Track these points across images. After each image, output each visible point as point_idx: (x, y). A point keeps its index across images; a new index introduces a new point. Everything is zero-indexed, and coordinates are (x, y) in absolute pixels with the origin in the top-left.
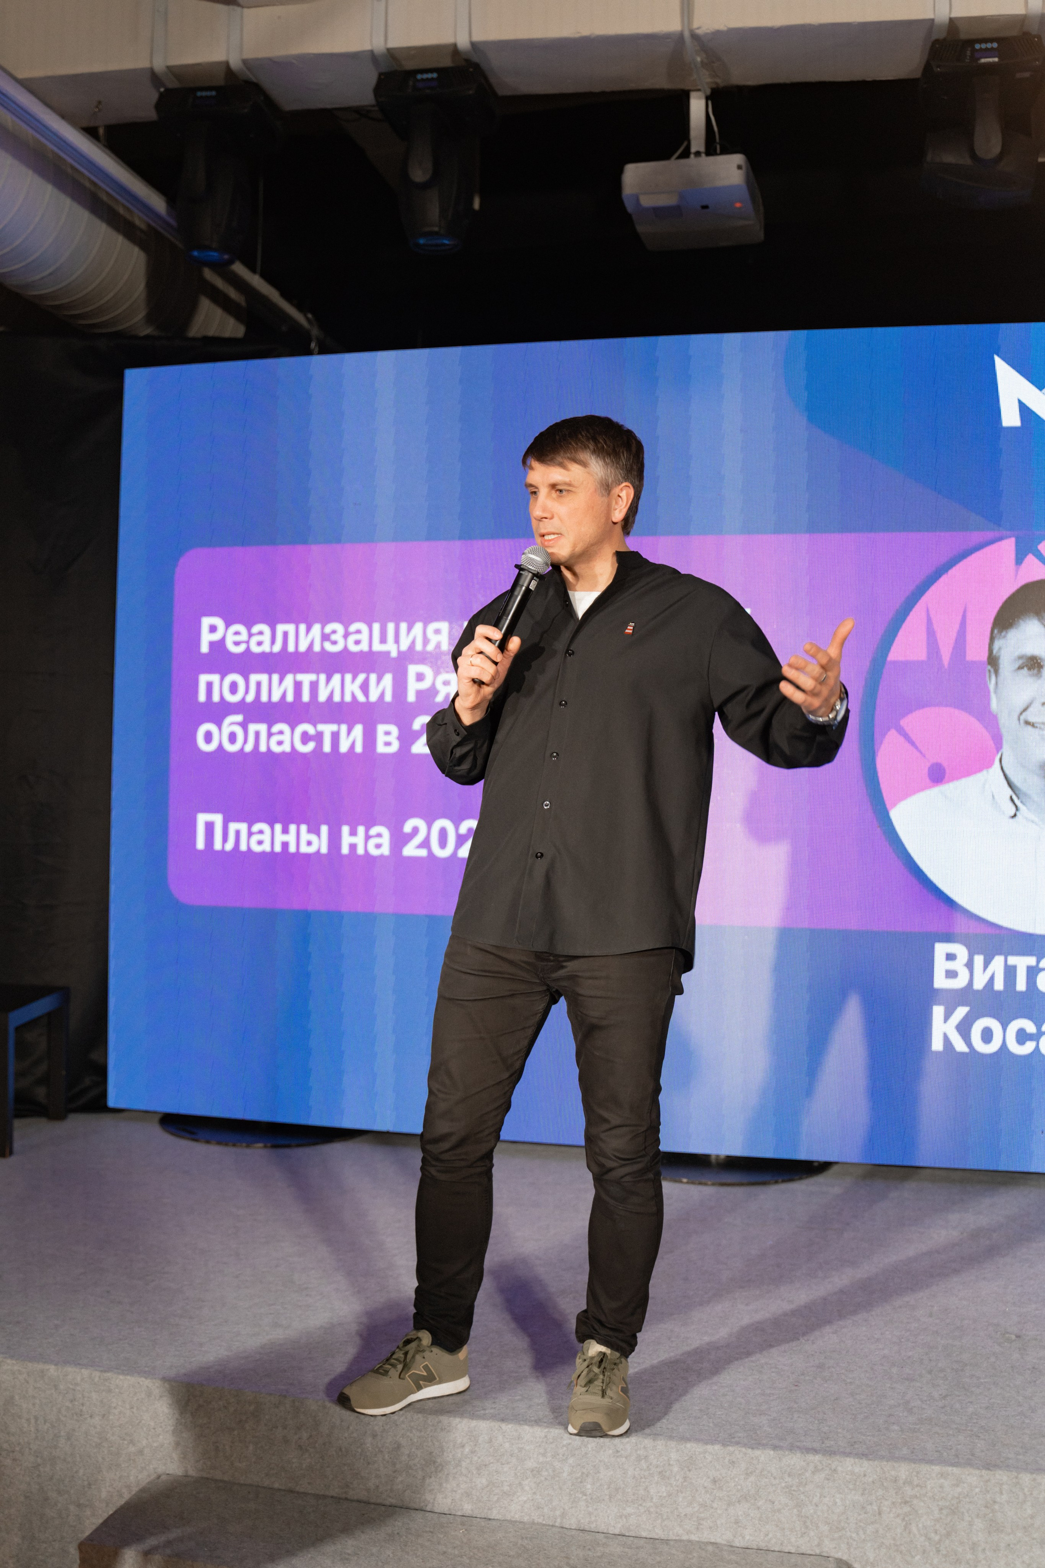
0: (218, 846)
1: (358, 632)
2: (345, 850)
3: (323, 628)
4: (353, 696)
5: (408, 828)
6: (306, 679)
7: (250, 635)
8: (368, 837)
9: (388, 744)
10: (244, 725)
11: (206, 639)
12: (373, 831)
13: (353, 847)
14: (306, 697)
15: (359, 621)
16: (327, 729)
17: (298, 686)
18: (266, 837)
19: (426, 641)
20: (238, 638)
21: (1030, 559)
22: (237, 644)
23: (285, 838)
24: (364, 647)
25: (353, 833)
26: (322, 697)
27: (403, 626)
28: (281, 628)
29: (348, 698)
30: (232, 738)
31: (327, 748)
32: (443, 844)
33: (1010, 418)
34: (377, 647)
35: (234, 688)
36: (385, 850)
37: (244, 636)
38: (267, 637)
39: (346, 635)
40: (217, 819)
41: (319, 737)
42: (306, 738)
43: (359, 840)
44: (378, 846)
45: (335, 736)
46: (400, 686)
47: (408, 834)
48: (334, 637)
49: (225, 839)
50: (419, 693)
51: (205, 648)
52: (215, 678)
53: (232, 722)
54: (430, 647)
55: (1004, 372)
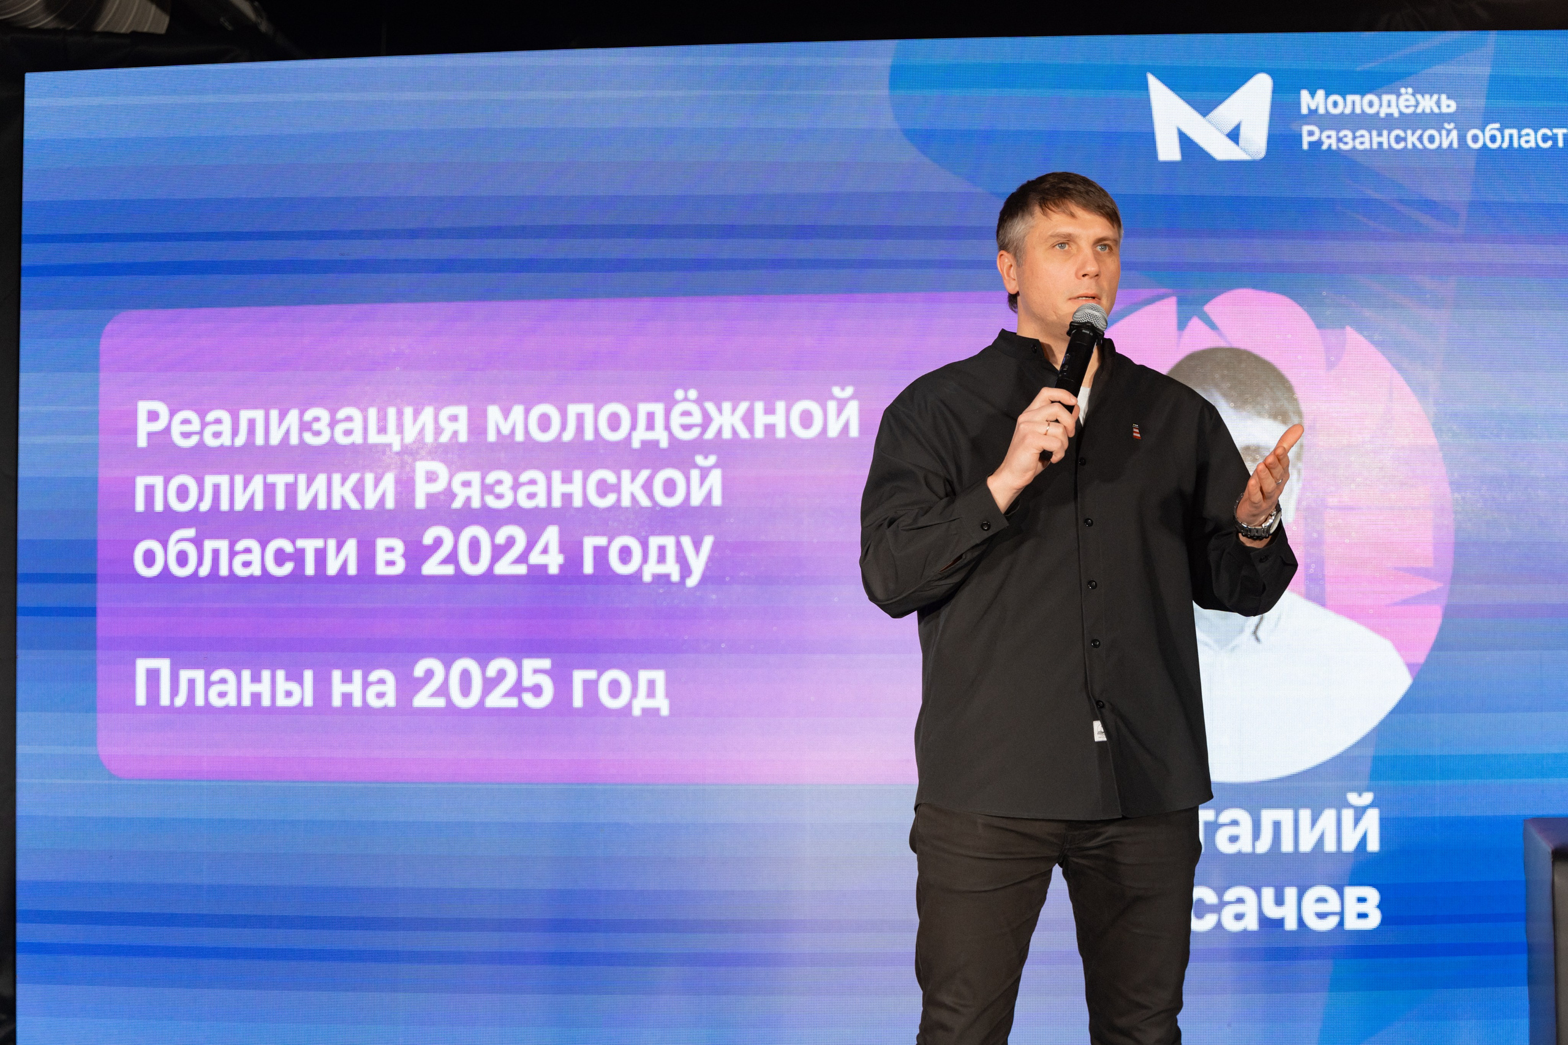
0: (165, 700)
1: (349, 419)
2: (337, 702)
3: (302, 414)
4: (343, 501)
5: (419, 671)
6: (281, 480)
7: (204, 425)
8: (366, 685)
9: (390, 563)
10: (198, 543)
11: (144, 429)
12: (374, 676)
13: (347, 697)
14: (280, 505)
15: (349, 405)
16: (310, 545)
17: (269, 490)
18: (231, 687)
19: (438, 431)
20: (187, 428)
21: (1195, 323)
22: (186, 435)
23: (256, 688)
24: (357, 438)
25: (347, 679)
26: (303, 504)
27: (408, 411)
28: (245, 415)
29: (336, 505)
30: (182, 559)
31: (310, 570)
32: (466, 690)
33: (1168, 150)
34: (374, 438)
35: (183, 493)
36: (390, 701)
37: (196, 426)
38: (226, 427)
39: (333, 424)
40: (163, 665)
41: (299, 557)
42: (281, 557)
43: (355, 687)
44: (381, 695)
45: (321, 556)
46: (406, 486)
47: (418, 679)
48: (316, 426)
49: (174, 691)
50: (430, 497)
51: (142, 442)
52: (157, 481)
53: (181, 538)
54: (444, 438)
55: (1160, 94)
